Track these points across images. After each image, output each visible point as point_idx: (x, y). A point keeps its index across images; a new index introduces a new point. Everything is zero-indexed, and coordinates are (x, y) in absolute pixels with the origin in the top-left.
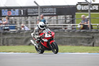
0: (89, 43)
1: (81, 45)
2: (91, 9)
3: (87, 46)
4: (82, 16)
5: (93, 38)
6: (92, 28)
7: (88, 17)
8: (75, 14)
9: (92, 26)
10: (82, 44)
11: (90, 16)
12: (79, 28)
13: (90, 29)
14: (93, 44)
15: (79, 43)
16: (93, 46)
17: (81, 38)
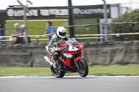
0: (26, 62)
1: (15, 65)
2: (28, 15)
3: (23, 66)
4: (16, 25)
5: (31, 55)
6: (29, 42)
7: (23, 26)
8: (5, 23)
9: (29, 38)
10: (16, 63)
11: (27, 25)
12: (11, 42)
13: (26, 42)
14: (32, 64)
15: (12, 62)
16: (32, 66)
17: (15, 56)
